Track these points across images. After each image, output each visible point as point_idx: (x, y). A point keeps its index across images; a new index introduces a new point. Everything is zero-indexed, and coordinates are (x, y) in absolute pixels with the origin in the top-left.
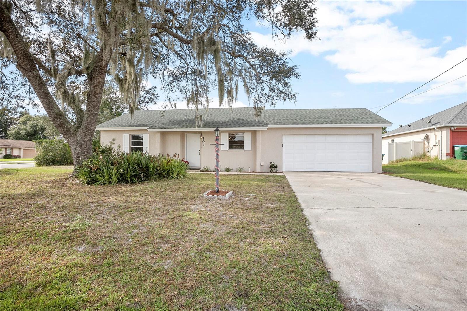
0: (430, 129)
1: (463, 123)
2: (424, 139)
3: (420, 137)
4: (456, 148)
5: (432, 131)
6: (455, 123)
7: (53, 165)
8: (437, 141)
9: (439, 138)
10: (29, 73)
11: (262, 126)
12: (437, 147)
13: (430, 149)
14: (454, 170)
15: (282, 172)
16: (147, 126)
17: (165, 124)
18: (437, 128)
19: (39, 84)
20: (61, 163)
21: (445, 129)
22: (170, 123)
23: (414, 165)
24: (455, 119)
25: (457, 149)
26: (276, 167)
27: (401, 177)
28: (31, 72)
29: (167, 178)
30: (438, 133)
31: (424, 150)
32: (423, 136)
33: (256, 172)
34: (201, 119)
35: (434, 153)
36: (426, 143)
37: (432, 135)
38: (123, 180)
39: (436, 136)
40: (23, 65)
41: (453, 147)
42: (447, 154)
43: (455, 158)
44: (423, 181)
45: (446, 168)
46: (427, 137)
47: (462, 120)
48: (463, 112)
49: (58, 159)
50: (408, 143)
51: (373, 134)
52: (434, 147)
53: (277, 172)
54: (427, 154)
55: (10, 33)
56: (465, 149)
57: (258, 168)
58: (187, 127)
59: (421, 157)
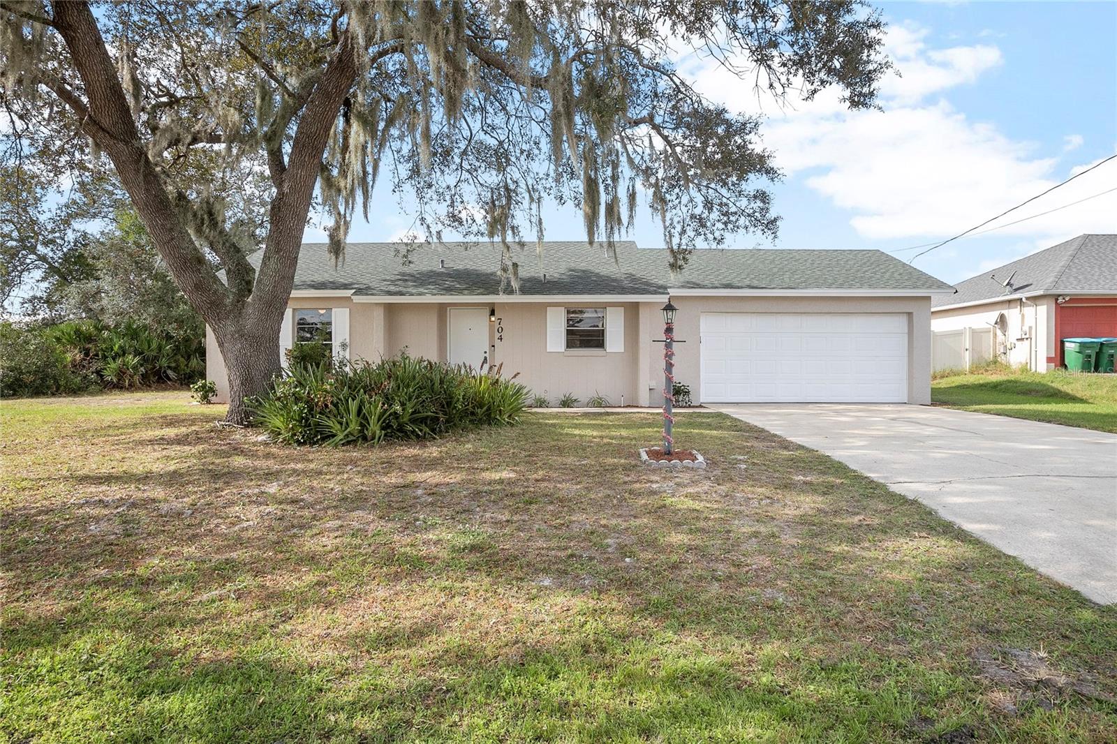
0: (1010, 301)
1: (1083, 288)
2: (996, 323)
3: (986, 319)
4: (1067, 345)
5: (1012, 305)
6: (1066, 287)
7: (13, 395)
8: (1026, 328)
9: (1030, 321)
10: (121, 145)
11: (655, 293)
12: (1027, 343)
13: (1009, 347)
14: (1079, 395)
15: (701, 406)
16: (345, 286)
17: (393, 282)
18: (1027, 299)
19: (145, 176)
20: (38, 391)
21: (1045, 301)
22: (406, 280)
23: (981, 385)
24: (1064, 278)
25: (1071, 346)
26: (687, 393)
27: (988, 412)
28: (127, 143)
29: (490, 424)
30: (1029, 311)
31: (995, 350)
32: (993, 316)
33: (637, 407)
34: (516, 273)
35: (1017, 358)
36: (999, 332)
37: (1012, 314)
38: (395, 431)
39: (1023, 315)
40: (106, 122)
41: (1062, 343)
42: (1049, 360)
43: (1066, 367)
44: (1049, 422)
45: (1060, 391)
46: (1002, 321)
47: (1080, 281)
48: (1076, 261)
49: (28, 378)
50: (958, 334)
51: (910, 314)
52: (1019, 344)
53: (690, 406)
54: (1002, 359)
55: (80, 34)
56: (1088, 348)
57: (644, 398)
58: (460, 292)
59: (988, 365)
